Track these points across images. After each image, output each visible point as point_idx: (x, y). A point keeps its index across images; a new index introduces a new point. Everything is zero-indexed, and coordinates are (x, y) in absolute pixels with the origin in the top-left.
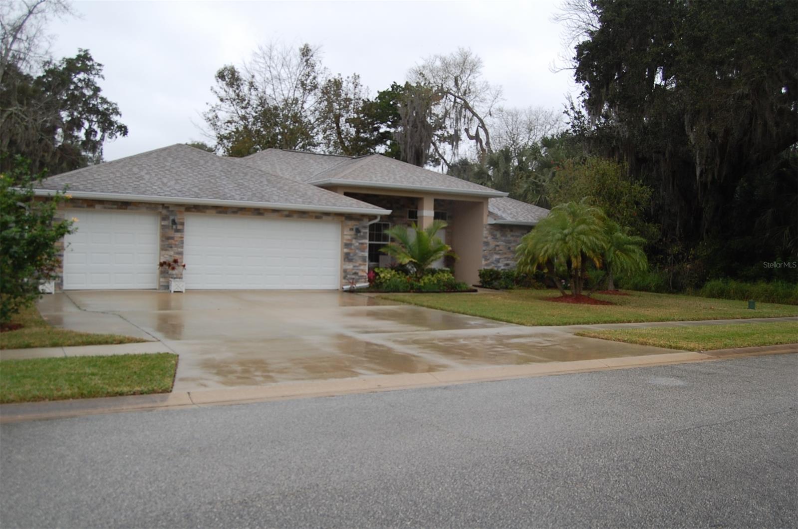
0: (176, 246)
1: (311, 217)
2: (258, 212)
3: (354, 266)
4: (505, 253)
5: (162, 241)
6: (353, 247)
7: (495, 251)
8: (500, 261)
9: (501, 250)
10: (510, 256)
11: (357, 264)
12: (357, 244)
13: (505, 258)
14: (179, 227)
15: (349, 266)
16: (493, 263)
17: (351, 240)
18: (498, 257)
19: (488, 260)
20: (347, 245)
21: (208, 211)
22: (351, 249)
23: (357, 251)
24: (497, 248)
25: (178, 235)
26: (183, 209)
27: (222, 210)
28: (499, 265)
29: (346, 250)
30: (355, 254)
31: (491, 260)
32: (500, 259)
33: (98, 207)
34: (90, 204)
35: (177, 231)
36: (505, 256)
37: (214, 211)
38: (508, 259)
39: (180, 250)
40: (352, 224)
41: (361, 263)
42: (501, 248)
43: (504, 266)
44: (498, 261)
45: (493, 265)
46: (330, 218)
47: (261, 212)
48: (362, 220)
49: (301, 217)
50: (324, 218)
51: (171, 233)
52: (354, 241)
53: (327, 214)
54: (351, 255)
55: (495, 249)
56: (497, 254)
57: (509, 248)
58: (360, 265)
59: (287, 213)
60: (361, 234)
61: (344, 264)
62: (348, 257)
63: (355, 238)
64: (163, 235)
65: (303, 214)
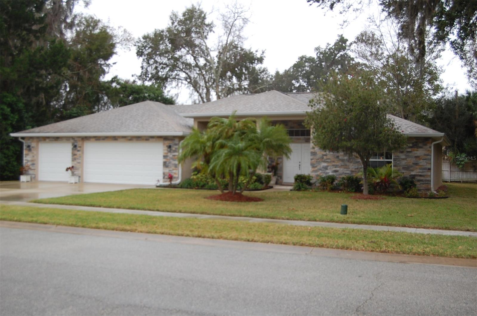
0: (78, 159)
1: (143, 140)
2: (115, 138)
3: (170, 171)
4: (334, 162)
5: (72, 156)
6: (168, 158)
7: (322, 159)
8: (328, 168)
9: (329, 159)
10: (338, 164)
11: (171, 169)
12: (171, 156)
13: (333, 165)
14: (79, 149)
15: (167, 171)
16: (320, 169)
17: (167, 153)
18: (325, 164)
19: (316, 167)
20: (165, 157)
21: (91, 139)
22: (167, 159)
23: (171, 161)
24: (325, 157)
25: (78, 153)
26: (80, 139)
27: (98, 139)
28: (328, 171)
29: (165, 160)
30: (170, 163)
31: (318, 167)
32: (328, 166)
33: (47, 140)
34: (45, 139)
35: (78, 151)
36: (333, 164)
37: (94, 139)
38: (336, 166)
39: (79, 161)
40: (168, 143)
41: (174, 168)
42: (329, 157)
43: (332, 172)
44: (326, 168)
45: (321, 171)
46: (154, 140)
48: (174, 140)
49: (137, 140)
50: (151, 139)
51: (76, 152)
52: (169, 154)
53: (152, 137)
54: (167, 163)
55: (323, 158)
56: (325, 162)
57: (338, 157)
58: (173, 170)
59: (129, 138)
60: (174, 149)
61: (164, 169)
62: (165, 165)
63: (170, 152)
64: (72, 153)
65: (139, 138)
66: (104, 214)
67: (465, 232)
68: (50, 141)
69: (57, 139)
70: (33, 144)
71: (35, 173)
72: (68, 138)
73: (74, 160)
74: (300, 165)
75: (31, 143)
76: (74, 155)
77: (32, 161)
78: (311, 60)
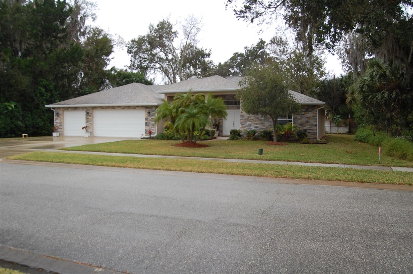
0: (90, 121)
1: (132, 108)
2: (113, 108)
3: (149, 128)
4: (255, 121)
5: (86, 120)
6: (148, 120)
7: (248, 120)
8: (252, 125)
9: (252, 119)
10: (258, 122)
11: (150, 127)
12: (150, 119)
13: (255, 123)
14: (90, 115)
15: (148, 128)
16: (246, 126)
18: (250, 123)
19: (244, 125)
20: (146, 119)
21: (98, 108)
22: (148, 121)
23: (150, 121)
24: (249, 118)
25: (90, 117)
27: (102, 108)
28: (251, 127)
29: (146, 121)
30: (150, 123)
31: (245, 125)
32: (251, 124)
33: (69, 109)
34: (68, 108)
35: (90, 116)
36: (255, 122)
37: (100, 108)
38: (257, 124)
39: (91, 123)
40: (148, 110)
41: (152, 126)
42: (252, 118)
43: (254, 128)
44: (250, 125)
45: (247, 127)
46: (139, 108)
47: (115, 107)
48: (152, 108)
49: (128, 109)
50: (137, 108)
51: (88, 117)
52: (149, 117)
53: (138, 107)
54: (148, 123)
55: (248, 119)
56: (249, 121)
57: (258, 118)
58: (152, 127)
59: (123, 107)
60: (152, 114)
61: (145, 127)
62: (147, 124)
63: (149, 116)
64: (86, 118)
65: (129, 107)
66: (106, 156)
67: (335, 165)
68: (71, 110)
69: (76, 108)
70: (60, 112)
71: (62, 131)
72: (83, 108)
73: (87, 122)
74: (234, 124)
75: (59, 111)
76: (87, 119)
77: (60, 123)
78: (241, 55)
